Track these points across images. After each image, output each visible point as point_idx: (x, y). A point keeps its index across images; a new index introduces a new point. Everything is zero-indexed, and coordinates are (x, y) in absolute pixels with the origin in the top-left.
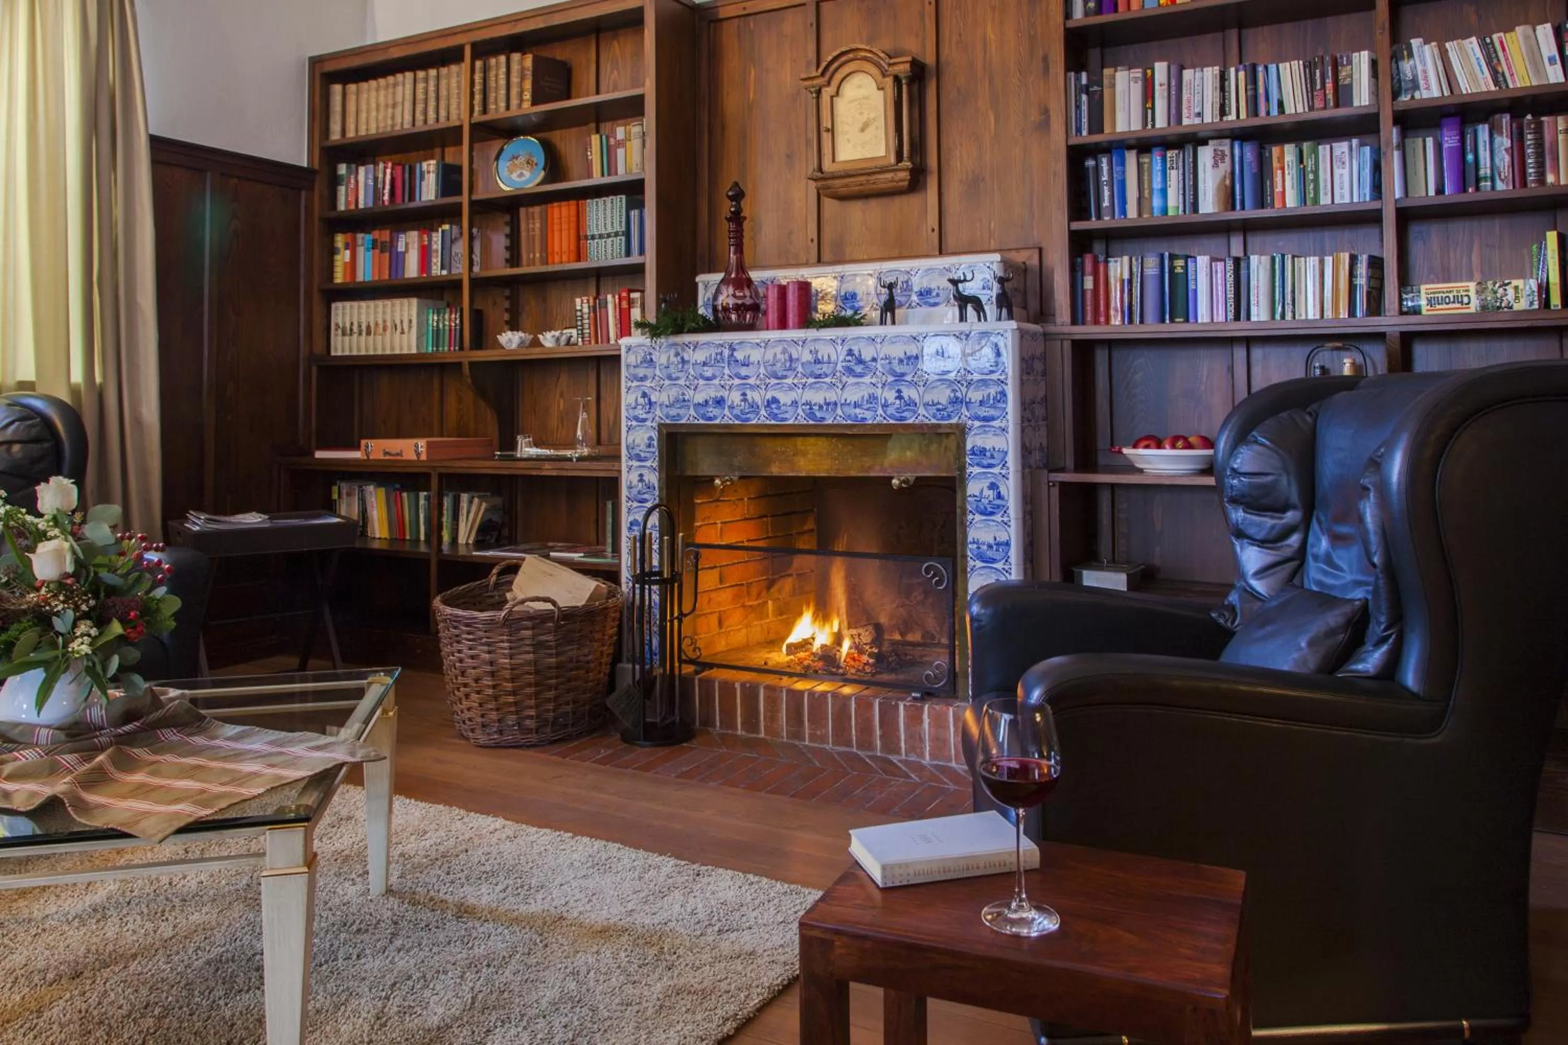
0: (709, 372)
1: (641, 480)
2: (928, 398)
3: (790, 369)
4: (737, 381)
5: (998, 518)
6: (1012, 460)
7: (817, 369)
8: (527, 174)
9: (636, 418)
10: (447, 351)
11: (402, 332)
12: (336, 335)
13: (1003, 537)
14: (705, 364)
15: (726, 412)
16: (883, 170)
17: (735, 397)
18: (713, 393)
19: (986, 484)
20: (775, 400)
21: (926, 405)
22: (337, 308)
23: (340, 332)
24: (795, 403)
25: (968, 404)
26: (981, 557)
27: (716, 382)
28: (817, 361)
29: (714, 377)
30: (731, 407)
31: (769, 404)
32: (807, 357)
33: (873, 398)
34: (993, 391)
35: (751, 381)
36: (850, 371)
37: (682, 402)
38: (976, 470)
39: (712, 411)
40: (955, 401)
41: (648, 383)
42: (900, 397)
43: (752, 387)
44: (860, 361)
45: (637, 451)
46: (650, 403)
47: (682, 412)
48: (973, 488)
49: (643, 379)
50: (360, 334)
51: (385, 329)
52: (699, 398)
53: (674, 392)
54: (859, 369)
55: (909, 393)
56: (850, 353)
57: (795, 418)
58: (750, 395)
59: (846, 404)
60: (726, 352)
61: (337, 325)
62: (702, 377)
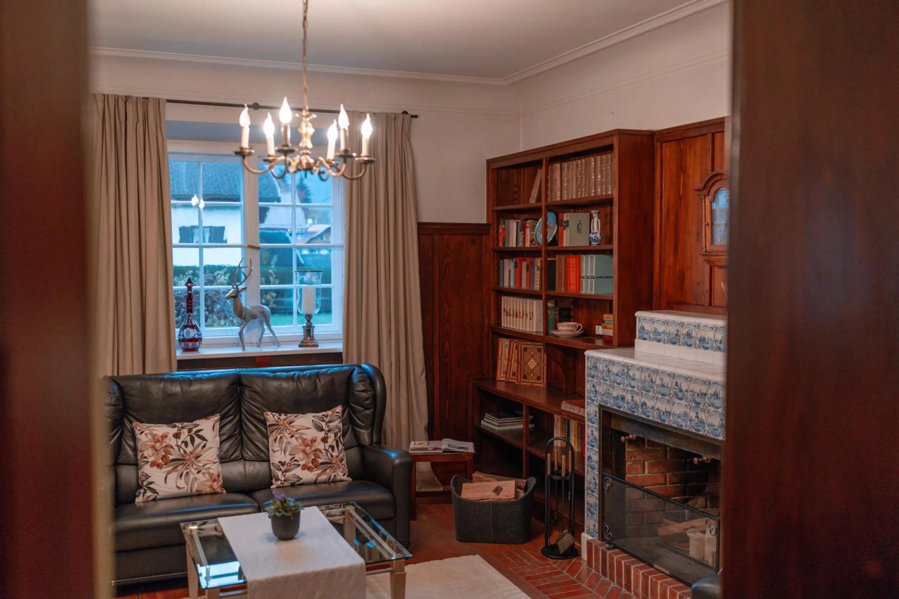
0: (619, 380)
1: (592, 434)
2: (710, 421)
3: (651, 387)
4: (630, 388)
7: (662, 390)
9: (591, 398)
11: (530, 318)
12: (503, 315)
14: (617, 375)
15: (626, 405)
17: (629, 398)
18: (620, 393)
20: (645, 404)
21: (709, 425)
22: (503, 300)
23: (505, 314)
24: (653, 408)
27: (622, 386)
28: (663, 386)
29: (621, 383)
30: (628, 403)
31: (642, 405)
32: (658, 381)
33: (686, 414)
35: (636, 390)
36: (676, 395)
37: (608, 394)
39: (620, 403)
41: (595, 380)
42: (697, 417)
43: (636, 394)
44: (681, 390)
45: (591, 417)
46: (596, 391)
47: (608, 400)
49: (594, 377)
50: (513, 316)
51: (523, 315)
52: (615, 394)
53: (605, 388)
54: (680, 395)
55: (701, 415)
57: (654, 417)
58: (635, 398)
59: (674, 414)
60: (626, 370)
61: (503, 309)
62: (616, 382)
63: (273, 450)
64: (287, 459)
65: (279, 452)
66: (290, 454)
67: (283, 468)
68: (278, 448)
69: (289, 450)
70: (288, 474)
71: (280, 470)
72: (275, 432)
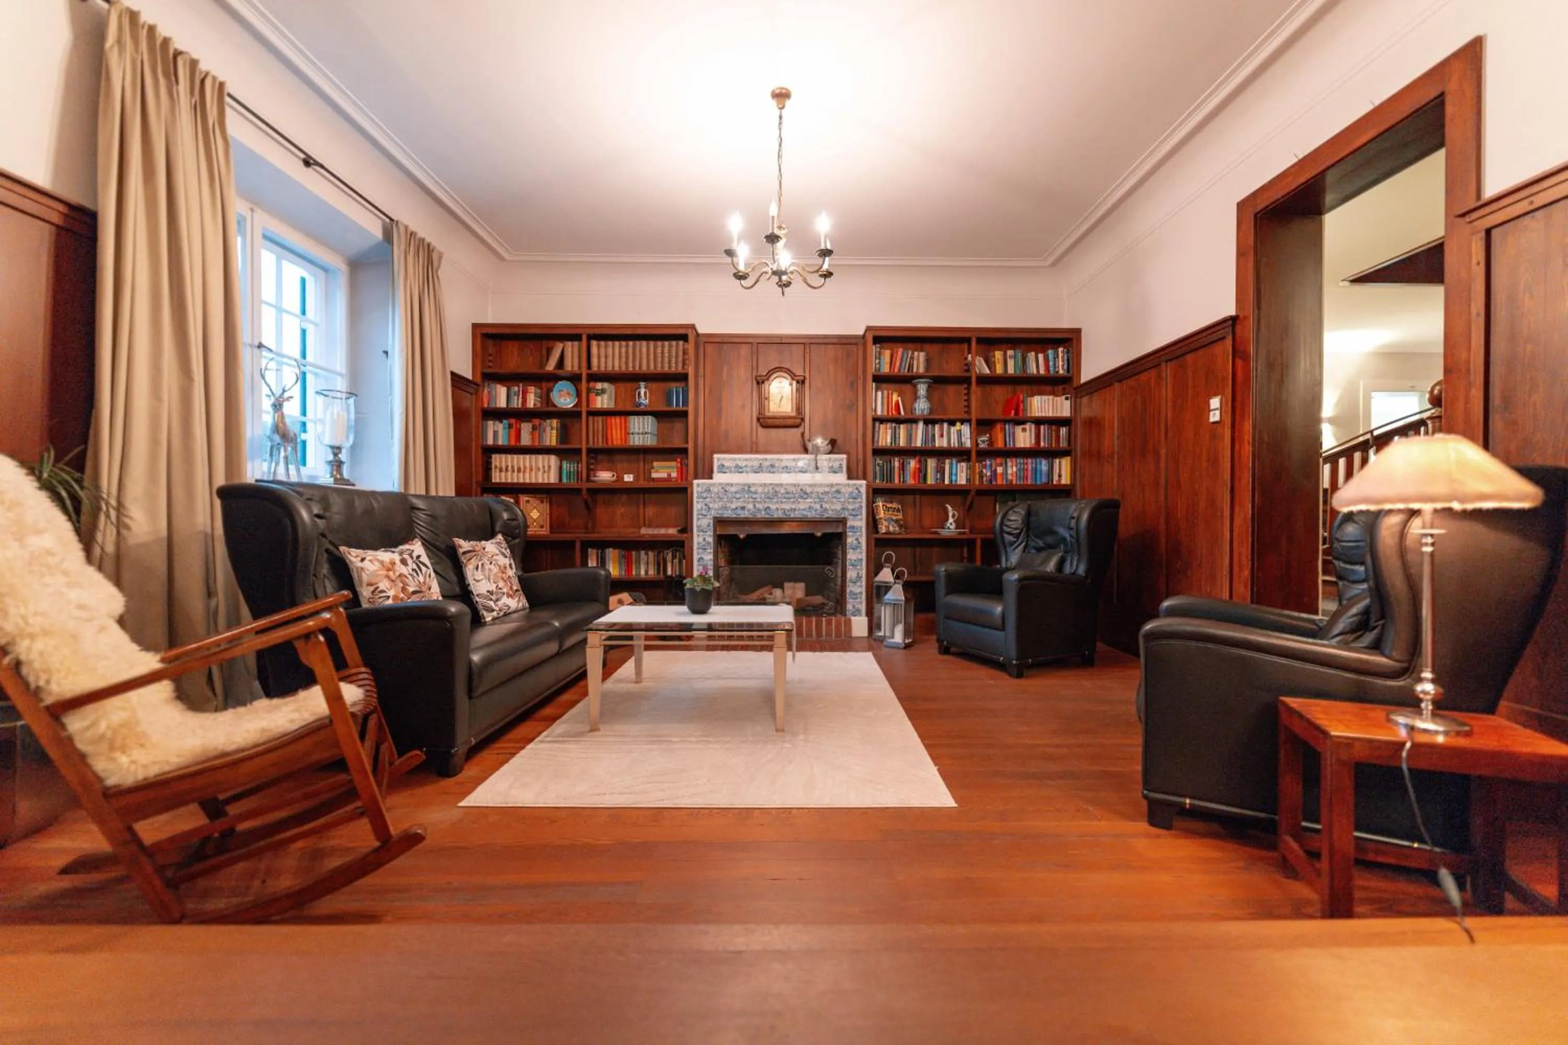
0: (738, 496)
1: (704, 539)
2: (832, 508)
3: (776, 495)
4: (751, 500)
5: (858, 551)
6: (864, 530)
7: (787, 496)
8: (568, 400)
9: (702, 515)
10: (573, 483)
11: (544, 472)
12: (495, 472)
13: (860, 557)
14: (736, 492)
15: (746, 512)
16: (790, 418)
17: (751, 506)
18: (739, 504)
19: (854, 539)
20: (768, 508)
21: (832, 510)
22: (496, 458)
23: (498, 470)
24: (777, 509)
25: (848, 510)
26: (853, 565)
27: (742, 500)
28: (787, 493)
29: (739, 498)
30: (749, 510)
31: (766, 509)
32: (783, 491)
33: (810, 508)
34: (857, 506)
35: (758, 500)
36: (801, 497)
37: (726, 508)
38: (851, 534)
39: (740, 512)
40: (843, 509)
41: (708, 500)
42: (821, 506)
43: (758, 502)
44: (806, 493)
45: (701, 528)
46: (709, 508)
47: (725, 512)
48: (849, 540)
49: (705, 498)
50: (513, 471)
51: (531, 470)
52: (733, 506)
53: (720, 504)
54: (805, 496)
55: (826, 506)
56: (801, 490)
57: (778, 515)
58: (757, 505)
59: (799, 509)
60: (746, 488)
61: (496, 467)
62: (735, 498)
63: (475, 580)
64: (493, 587)
65: (484, 581)
66: (495, 583)
67: (494, 597)
68: (482, 577)
69: (492, 577)
70: (500, 603)
71: (491, 600)
72: (473, 559)
